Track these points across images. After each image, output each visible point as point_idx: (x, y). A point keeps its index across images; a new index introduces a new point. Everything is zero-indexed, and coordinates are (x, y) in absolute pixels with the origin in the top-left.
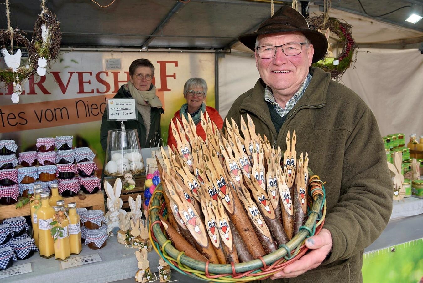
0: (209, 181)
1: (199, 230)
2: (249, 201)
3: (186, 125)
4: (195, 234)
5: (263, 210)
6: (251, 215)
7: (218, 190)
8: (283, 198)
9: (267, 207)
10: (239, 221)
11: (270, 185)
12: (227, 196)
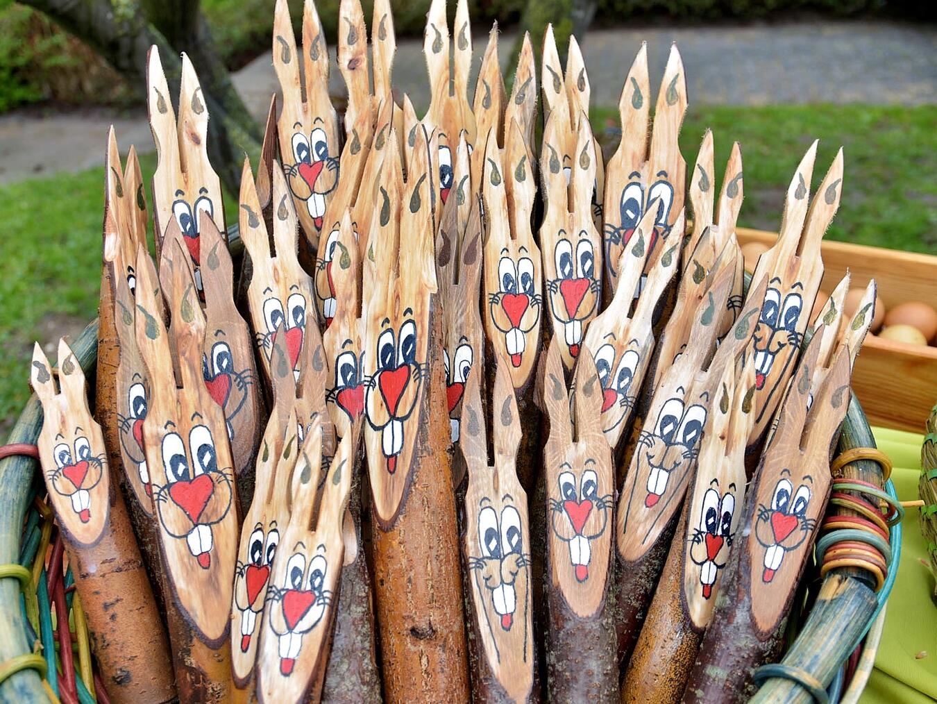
0: (359, 315)
1: (207, 547)
2: (500, 474)
3: (352, 27)
4: (181, 559)
5: (556, 547)
6: (476, 546)
7: (373, 378)
8: (697, 521)
9: (584, 541)
10: (401, 573)
11: (658, 432)
12: (397, 424)
